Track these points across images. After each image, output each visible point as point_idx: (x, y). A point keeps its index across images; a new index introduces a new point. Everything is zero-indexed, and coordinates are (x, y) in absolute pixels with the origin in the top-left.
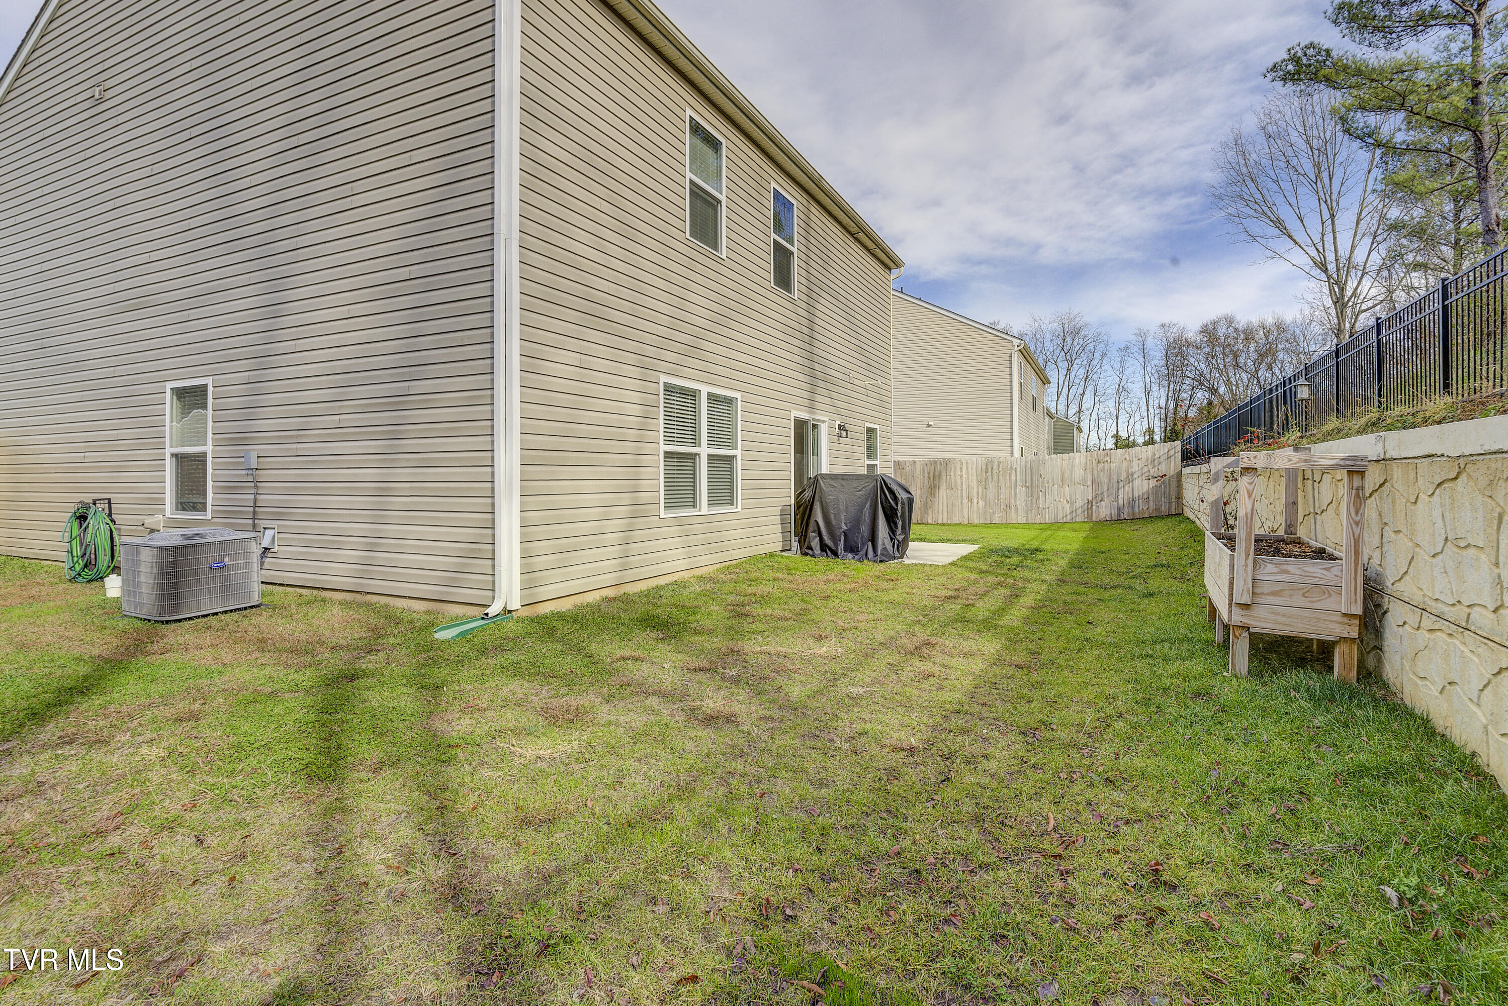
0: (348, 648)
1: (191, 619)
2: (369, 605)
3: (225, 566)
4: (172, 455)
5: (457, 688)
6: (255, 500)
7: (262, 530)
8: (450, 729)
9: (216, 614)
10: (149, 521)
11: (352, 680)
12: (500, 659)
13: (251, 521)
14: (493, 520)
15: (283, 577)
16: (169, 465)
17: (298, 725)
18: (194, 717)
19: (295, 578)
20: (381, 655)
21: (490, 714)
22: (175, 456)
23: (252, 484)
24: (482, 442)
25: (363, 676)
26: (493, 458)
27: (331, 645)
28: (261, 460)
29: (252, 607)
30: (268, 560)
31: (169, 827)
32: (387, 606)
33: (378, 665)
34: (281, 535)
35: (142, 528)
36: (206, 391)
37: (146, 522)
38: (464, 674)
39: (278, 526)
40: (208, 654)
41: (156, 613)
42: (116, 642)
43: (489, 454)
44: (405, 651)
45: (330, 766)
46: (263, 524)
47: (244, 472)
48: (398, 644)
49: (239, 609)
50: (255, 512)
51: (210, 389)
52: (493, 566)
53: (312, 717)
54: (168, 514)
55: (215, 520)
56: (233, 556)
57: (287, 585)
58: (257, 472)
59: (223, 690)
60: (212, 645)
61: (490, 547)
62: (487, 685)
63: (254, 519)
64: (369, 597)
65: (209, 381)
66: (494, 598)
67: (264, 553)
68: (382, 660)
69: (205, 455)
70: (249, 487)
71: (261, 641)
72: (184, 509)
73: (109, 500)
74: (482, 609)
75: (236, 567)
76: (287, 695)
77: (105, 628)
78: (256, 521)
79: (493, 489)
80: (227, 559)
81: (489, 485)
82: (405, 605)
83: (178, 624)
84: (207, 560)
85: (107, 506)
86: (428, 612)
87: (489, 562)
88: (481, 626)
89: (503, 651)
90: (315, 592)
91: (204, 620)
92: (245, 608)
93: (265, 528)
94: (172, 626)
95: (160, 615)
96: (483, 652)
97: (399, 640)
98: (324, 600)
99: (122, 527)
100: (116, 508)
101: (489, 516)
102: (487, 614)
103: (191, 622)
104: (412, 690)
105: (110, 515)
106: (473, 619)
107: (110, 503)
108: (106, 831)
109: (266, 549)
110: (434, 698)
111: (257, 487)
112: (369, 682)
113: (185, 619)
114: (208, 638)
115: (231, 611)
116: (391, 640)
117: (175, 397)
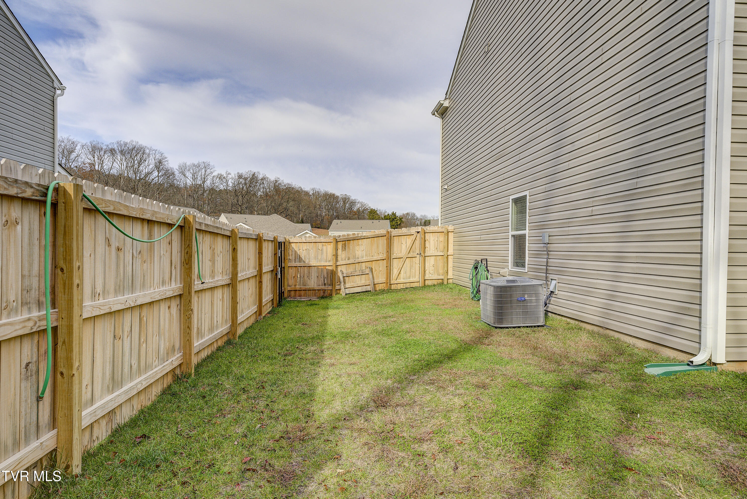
0: (581, 365)
1: (507, 328)
2: (606, 337)
3: (525, 300)
4: (512, 236)
5: (649, 418)
6: (547, 262)
7: (550, 280)
8: (630, 451)
9: (519, 327)
10: (502, 271)
11: (576, 389)
12: (696, 404)
13: (545, 275)
14: (701, 285)
15: (560, 310)
16: (511, 241)
17: (532, 410)
18: (484, 386)
19: (568, 313)
20: (602, 375)
21: (669, 451)
22: (513, 236)
23: (546, 252)
24: (693, 221)
25: (584, 388)
26: (702, 233)
27: (571, 360)
28: (550, 237)
29: (538, 326)
30: (553, 299)
31: (445, 450)
32: (619, 340)
33: (597, 383)
34: (560, 284)
35: (498, 275)
36: (526, 199)
37: (501, 272)
38: (658, 408)
39: (558, 278)
40: (507, 350)
41: (492, 322)
42: (473, 334)
43: (699, 230)
44: (618, 377)
45: (538, 447)
46: (551, 276)
47: (542, 245)
48: (616, 370)
49: (531, 327)
50: (547, 269)
51: (528, 197)
52: (700, 323)
53: (541, 408)
54: (510, 269)
55: (529, 273)
56: (530, 295)
57: (562, 316)
58: (549, 245)
59: (504, 375)
60: (510, 346)
61: (697, 307)
62: (675, 424)
63: (546, 273)
64: (608, 331)
65: (527, 193)
66: (700, 349)
67: (550, 294)
68: (600, 379)
69: (525, 235)
70: (545, 254)
71: (535, 348)
72: (517, 266)
73: (487, 259)
74: (690, 356)
75: (531, 301)
76: (535, 388)
77: (471, 326)
78: (548, 275)
79: (701, 259)
80: (526, 296)
81: (698, 256)
82: (631, 342)
83: (501, 330)
84: (517, 295)
85: (485, 262)
86: (646, 350)
87: (697, 319)
88: (685, 371)
89: (699, 397)
90: (577, 322)
91: (513, 329)
92: (535, 326)
93: (551, 279)
94: (498, 330)
95: (494, 323)
96: (681, 394)
97: (617, 367)
98: (580, 329)
99: (493, 274)
100: (489, 263)
101: (698, 281)
102: (692, 362)
103: (507, 330)
104: (613, 409)
105: (487, 267)
106: (681, 363)
107: (487, 261)
108: (424, 439)
109: (552, 292)
110: (627, 420)
111: (548, 254)
112: (588, 393)
113: (505, 327)
114: (510, 340)
115: (527, 327)
116: (612, 366)
117: (514, 204)
